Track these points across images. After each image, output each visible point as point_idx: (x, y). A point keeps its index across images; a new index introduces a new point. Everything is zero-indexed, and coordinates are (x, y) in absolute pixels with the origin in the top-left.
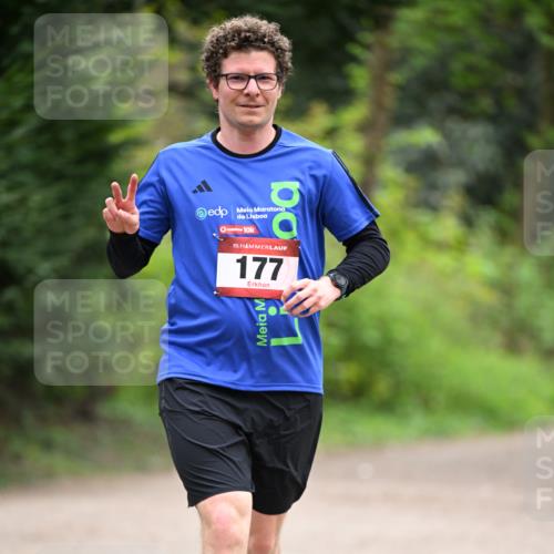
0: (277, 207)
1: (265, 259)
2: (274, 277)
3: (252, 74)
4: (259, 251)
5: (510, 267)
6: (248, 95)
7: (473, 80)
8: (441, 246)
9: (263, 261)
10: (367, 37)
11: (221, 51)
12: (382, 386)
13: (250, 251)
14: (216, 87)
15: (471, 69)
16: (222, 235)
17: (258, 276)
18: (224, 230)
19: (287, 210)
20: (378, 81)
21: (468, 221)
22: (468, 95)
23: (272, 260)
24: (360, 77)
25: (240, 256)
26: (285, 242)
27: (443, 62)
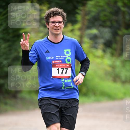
0: (66, 56)
1: (64, 69)
2: (66, 73)
3: (57, 22)
4: (62, 67)
5: (114, 62)
6: (56, 27)
8: (98, 57)
9: (63, 69)
10: (81, 8)
11: (49, 16)
13: (60, 67)
14: (48, 25)
15: (105, 15)
16: (53, 63)
17: (62, 73)
18: (53, 62)
19: (69, 56)
20: (83, 18)
21: (104, 51)
22: (104, 22)
23: (65, 69)
24: (79, 17)
25: (57, 68)
26: (68, 64)
27: (98, 14)
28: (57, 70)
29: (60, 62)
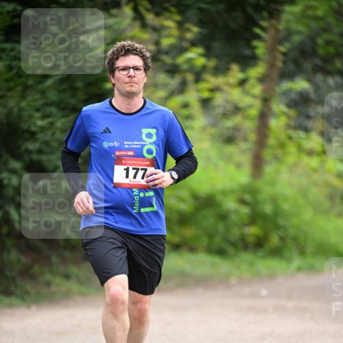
0: (145, 142)
2: (143, 178)
3: (131, 66)
6: (130, 77)
7: (331, 50)
8: (310, 153)
12: (274, 240)
13: (131, 165)
15: (328, 43)
16: (116, 156)
17: (135, 177)
18: (118, 153)
19: (150, 143)
20: (272, 50)
22: (327, 59)
23: (142, 169)
24: (261, 49)
25: (126, 167)
26: (149, 160)
28: (125, 171)
29: (131, 153)
